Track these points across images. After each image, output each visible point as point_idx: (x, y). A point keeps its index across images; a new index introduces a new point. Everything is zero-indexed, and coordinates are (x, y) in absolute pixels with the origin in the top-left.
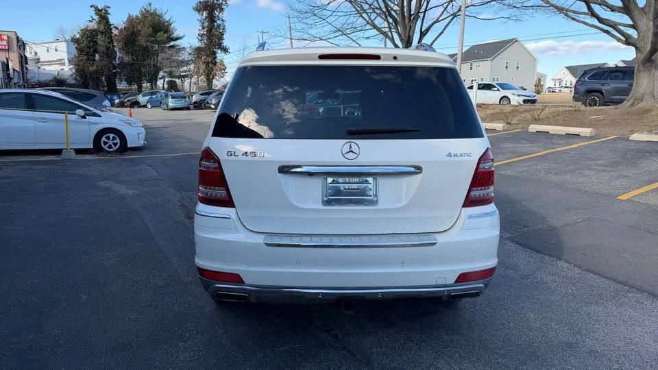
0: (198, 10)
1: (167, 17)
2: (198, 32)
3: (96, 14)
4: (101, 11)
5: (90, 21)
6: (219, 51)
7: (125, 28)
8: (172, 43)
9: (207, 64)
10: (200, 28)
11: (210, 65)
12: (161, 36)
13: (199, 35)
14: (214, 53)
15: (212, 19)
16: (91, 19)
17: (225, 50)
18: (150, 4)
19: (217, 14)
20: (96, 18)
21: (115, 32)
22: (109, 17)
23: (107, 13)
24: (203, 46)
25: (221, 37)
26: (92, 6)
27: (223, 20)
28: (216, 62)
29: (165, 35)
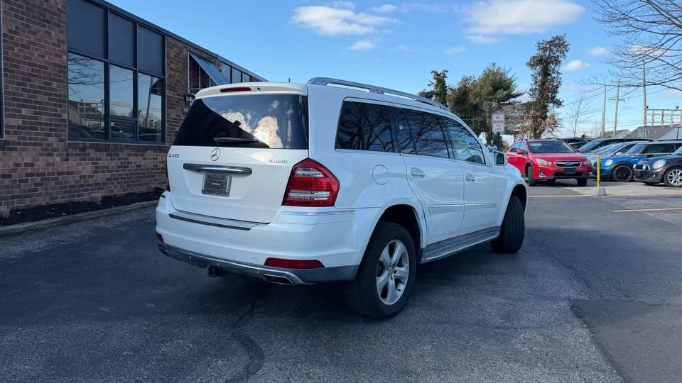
0: (531, 65)
1: (509, 75)
2: (530, 87)
3: (435, 78)
4: (439, 75)
5: (429, 85)
6: (551, 105)
7: (458, 89)
8: (511, 100)
9: (535, 118)
10: (533, 83)
11: (539, 120)
12: (501, 93)
13: (530, 90)
14: (545, 107)
15: (546, 73)
16: (430, 83)
17: (559, 103)
18: (494, 64)
19: (553, 66)
20: (435, 81)
21: (449, 92)
22: (446, 80)
23: (444, 76)
24: (534, 100)
25: (555, 90)
26: (433, 72)
27: (558, 73)
28: (546, 116)
29: (505, 93)
